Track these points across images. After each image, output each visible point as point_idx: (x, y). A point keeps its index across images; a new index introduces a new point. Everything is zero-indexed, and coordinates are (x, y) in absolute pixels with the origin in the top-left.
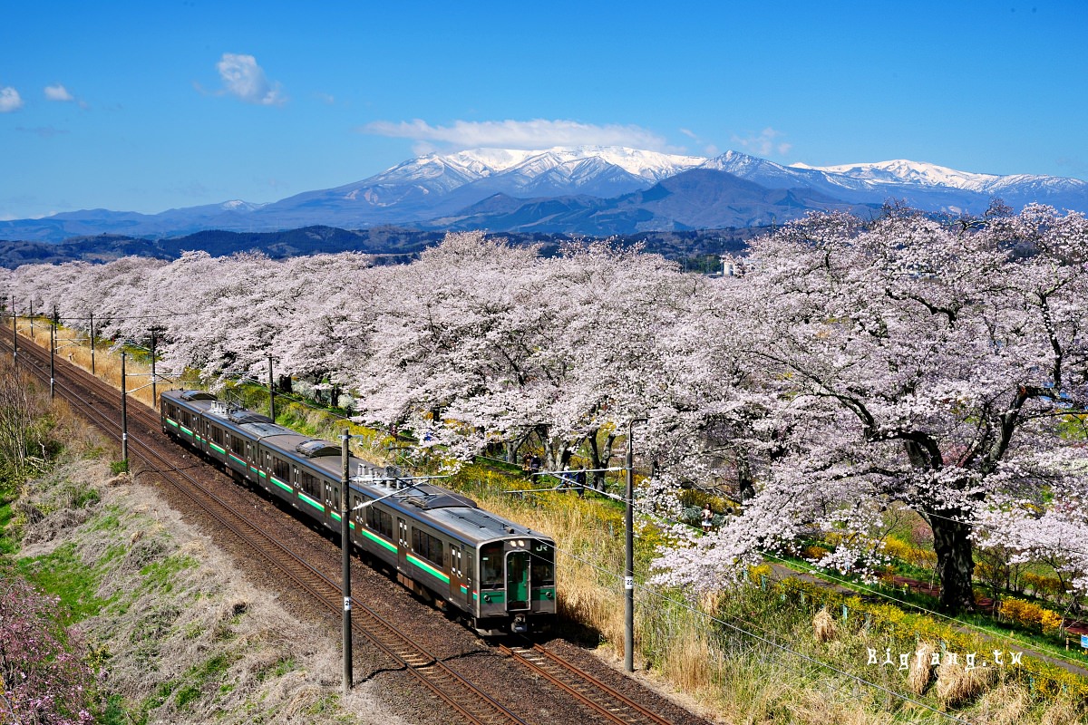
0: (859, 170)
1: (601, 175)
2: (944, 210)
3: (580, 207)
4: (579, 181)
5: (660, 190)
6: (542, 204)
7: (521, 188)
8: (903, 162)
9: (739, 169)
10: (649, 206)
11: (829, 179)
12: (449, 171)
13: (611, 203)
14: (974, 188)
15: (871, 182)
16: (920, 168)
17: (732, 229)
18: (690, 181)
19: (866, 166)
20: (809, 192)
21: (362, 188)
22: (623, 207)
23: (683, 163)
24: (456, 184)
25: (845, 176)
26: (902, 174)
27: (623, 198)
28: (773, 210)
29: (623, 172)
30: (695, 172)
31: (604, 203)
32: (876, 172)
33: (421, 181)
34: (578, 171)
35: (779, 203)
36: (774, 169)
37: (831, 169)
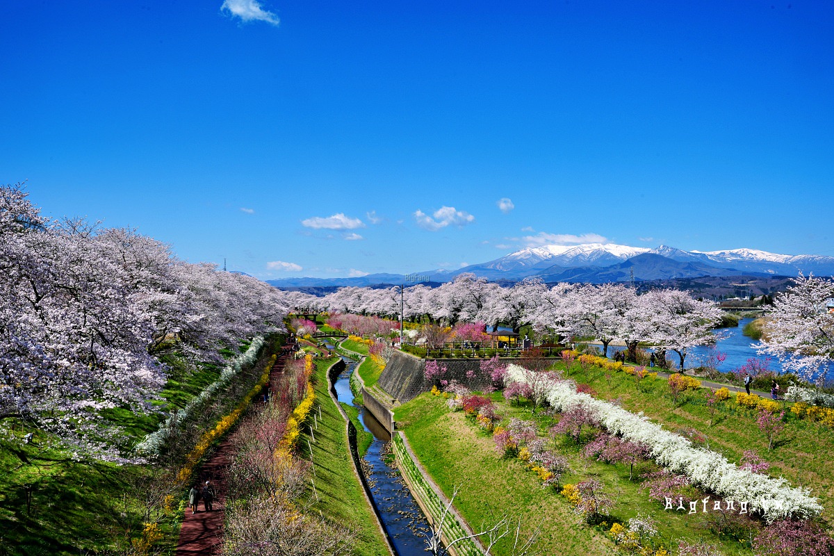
0: (724, 253)
1: (602, 257)
2: (765, 271)
3: (592, 271)
4: (592, 260)
5: (628, 263)
6: (574, 269)
7: (566, 263)
8: (745, 249)
9: (666, 254)
10: (623, 270)
11: (709, 257)
12: (534, 255)
13: (606, 269)
14: (780, 261)
15: (729, 259)
16: (754, 252)
17: (660, 280)
18: (643, 259)
19: (727, 252)
20: (699, 263)
21: (495, 263)
22: (612, 271)
23: (640, 251)
24: (536, 261)
25: (717, 256)
26: (745, 255)
27: (611, 267)
28: (682, 272)
29: (612, 255)
30: (645, 255)
31: (603, 269)
32: (732, 254)
33: (521, 260)
34: (592, 254)
35: (684, 269)
36: (683, 253)
37: (710, 253)
